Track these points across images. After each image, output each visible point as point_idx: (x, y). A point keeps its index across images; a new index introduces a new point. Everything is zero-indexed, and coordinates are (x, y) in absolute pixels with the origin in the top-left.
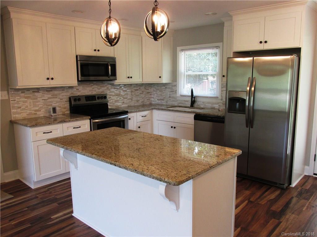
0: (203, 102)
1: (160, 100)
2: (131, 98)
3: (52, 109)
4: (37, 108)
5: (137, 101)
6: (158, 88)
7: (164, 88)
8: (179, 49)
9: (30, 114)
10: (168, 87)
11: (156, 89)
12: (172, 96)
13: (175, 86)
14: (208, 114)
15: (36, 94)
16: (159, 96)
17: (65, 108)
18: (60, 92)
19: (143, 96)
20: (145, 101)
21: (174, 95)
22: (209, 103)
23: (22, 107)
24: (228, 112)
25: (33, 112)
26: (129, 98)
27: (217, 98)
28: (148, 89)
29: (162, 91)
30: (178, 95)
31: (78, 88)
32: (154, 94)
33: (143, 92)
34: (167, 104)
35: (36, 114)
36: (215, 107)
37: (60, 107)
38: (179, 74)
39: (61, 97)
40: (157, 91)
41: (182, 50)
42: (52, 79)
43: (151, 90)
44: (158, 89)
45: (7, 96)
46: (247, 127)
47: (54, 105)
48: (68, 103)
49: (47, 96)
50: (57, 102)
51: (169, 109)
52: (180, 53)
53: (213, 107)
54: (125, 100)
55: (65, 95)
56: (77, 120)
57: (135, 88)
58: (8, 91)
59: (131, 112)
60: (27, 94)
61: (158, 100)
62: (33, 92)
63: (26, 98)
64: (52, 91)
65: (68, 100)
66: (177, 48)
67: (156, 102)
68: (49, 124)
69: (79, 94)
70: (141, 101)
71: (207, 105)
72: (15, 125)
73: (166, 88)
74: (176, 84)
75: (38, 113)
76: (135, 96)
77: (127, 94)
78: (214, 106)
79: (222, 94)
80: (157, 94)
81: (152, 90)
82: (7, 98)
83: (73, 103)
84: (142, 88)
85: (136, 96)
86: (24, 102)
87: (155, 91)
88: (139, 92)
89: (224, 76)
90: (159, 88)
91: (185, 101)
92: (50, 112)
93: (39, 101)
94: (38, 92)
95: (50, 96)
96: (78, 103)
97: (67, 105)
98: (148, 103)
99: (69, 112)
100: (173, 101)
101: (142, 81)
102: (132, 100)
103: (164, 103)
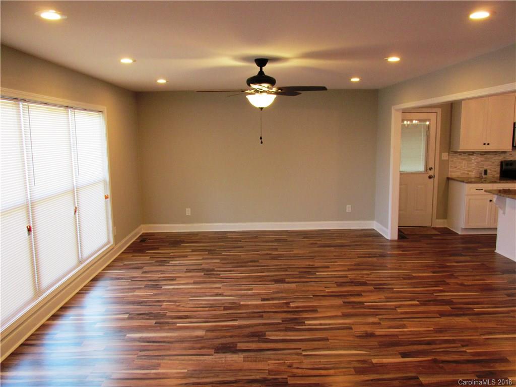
3: (483, 171)
4: (469, 169)
9: (463, 173)
15: (471, 156)
17: (495, 171)
18: (492, 156)
23: (458, 167)
25: (466, 172)
31: (511, 153)
35: (468, 174)
37: (490, 170)
39: (493, 161)
42: (488, 144)
45: (448, 157)
47: (485, 168)
48: (499, 166)
49: (480, 159)
50: (488, 165)
55: (498, 160)
56: (507, 183)
58: (449, 152)
60: (463, 156)
62: (469, 155)
63: (462, 159)
64: (485, 154)
65: (500, 164)
68: (482, 182)
69: (511, 159)
72: (451, 182)
75: (470, 173)
82: (447, 159)
83: (504, 167)
86: (460, 163)
92: (482, 174)
93: (473, 163)
94: (473, 155)
95: (482, 159)
96: (509, 167)
97: (498, 169)
99: (498, 176)
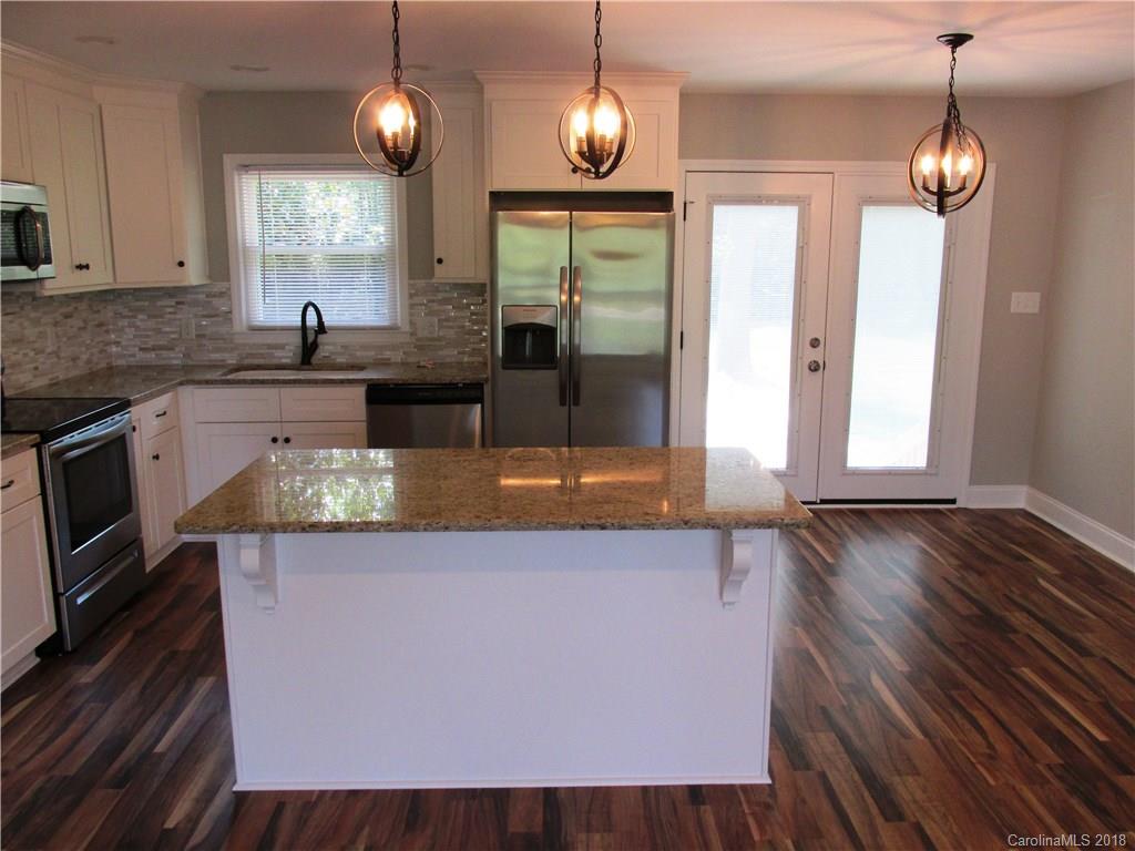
0: (345, 347)
1: (154, 349)
2: (55, 349)
5: (74, 359)
6: (138, 304)
7: (173, 304)
8: (229, 160)
10: (189, 297)
11: (131, 310)
12: (208, 332)
13: (225, 294)
14: (417, 382)
16: (147, 336)
19: (86, 337)
20: (95, 359)
21: (223, 330)
22: (364, 347)
24: (504, 368)
26: (49, 350)
27: (391, 329)
28: (98, 311)
29: (161, 317)
30: (239, 326)
32: (123, 327)
33: (85, 321)
34: (190, 363)
36: (389, 359)
38: (237, 252)
40: (135, 317)
41: (246, 168)
43: (108, 313)
44: (141, 310)
46: (563, 403)
51: (229, 377)
52: (236, 177)
53: (382, 359)
54: (41, 358)
57: (64, 310)
59: (138, 402)
61: (141, 349)
66: (225, 156)
67: (132, 359)
70: (84, 357)
71: (358, 354)
73: (178, 303)
74: (229, 289)
76: (65, 339)
77: (42, 335)
78: (387, 354)
79: (411, 315)
80: (137, 328)
81: (110, 314)
84: (83, 306)
85: (69, 338)
87: (128, 317)
88: (76, 322)
89: (440, 261)
90: (146, 304)
91: (270, 347)
98: (103, 365)
100: (218, 350)
101: (111, 280)
102: (58, 357)
103: (175, 358)
